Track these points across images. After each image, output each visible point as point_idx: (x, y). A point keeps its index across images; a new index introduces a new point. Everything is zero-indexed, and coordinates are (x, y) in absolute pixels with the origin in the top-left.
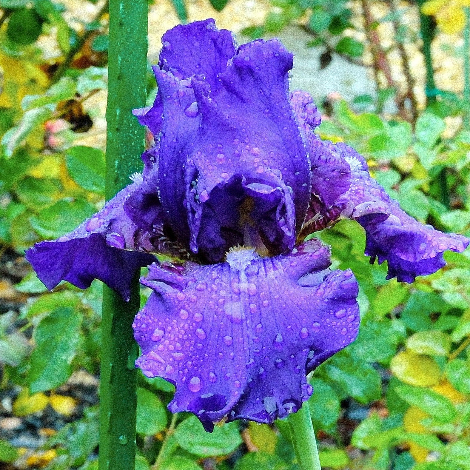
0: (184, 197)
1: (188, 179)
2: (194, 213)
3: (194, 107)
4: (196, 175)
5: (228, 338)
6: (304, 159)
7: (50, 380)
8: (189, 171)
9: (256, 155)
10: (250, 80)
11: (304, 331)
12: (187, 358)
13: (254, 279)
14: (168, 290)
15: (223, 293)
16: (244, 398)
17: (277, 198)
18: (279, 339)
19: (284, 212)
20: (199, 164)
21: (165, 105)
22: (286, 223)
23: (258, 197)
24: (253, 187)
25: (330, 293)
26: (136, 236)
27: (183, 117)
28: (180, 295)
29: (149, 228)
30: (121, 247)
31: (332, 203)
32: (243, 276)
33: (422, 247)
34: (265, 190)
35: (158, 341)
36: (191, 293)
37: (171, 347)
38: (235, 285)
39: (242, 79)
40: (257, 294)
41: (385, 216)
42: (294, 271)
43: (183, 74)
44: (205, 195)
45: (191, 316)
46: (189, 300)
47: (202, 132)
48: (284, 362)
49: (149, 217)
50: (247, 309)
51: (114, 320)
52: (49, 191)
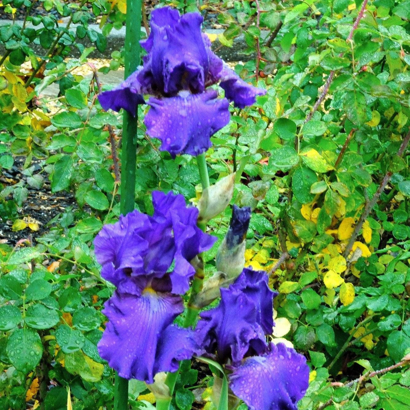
0: (162, 71)
1: (164, 64)
2: (166, 76)
3: (166, 37)
4: (167, 62)
5: (181, 123)
6: (207, 57)
7: (60, 186)
8: (165, 61)
9: (189, 55)
10: (186, 27)
11: (209, 121)
12: (165, 131)
13: (190, 102)
14: (157, 106)
15: (178, 107)
16: (187, 146)
17: (198, 71)
18: (200, 124)
19: (200, 76)
20: (169, 58)
21: (155, 37)
22: (201, 80)
23: (190, 71)
24: (189, 67)
25: (219, 106)
26: (141, 88)
27: (162, 41)
28: (162, 108)
29: (146, 85)
30: (135, 92)
31: (216, 75)
32: (185, 100)
33: (249, 93)
34: (194, 68)
35: (154, 125)
36: (166, 107)
37: (159, 127)
38: (183, 104)
39: (184, 27)
40: (191, 107)
41: (236, 80)
42: (204, 99)
43: (161, 25)
44: (171, 69)
45: (166, 116)
46: (166, 110)
47: (169, 46)
48: (201, 133)
49: (146, 81)
50: (188, 112)
51: (128, 125)
52: (27, 131)
